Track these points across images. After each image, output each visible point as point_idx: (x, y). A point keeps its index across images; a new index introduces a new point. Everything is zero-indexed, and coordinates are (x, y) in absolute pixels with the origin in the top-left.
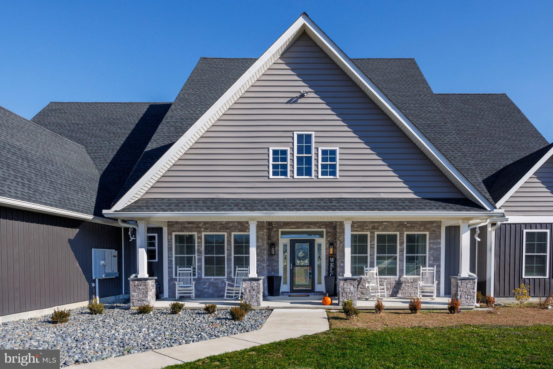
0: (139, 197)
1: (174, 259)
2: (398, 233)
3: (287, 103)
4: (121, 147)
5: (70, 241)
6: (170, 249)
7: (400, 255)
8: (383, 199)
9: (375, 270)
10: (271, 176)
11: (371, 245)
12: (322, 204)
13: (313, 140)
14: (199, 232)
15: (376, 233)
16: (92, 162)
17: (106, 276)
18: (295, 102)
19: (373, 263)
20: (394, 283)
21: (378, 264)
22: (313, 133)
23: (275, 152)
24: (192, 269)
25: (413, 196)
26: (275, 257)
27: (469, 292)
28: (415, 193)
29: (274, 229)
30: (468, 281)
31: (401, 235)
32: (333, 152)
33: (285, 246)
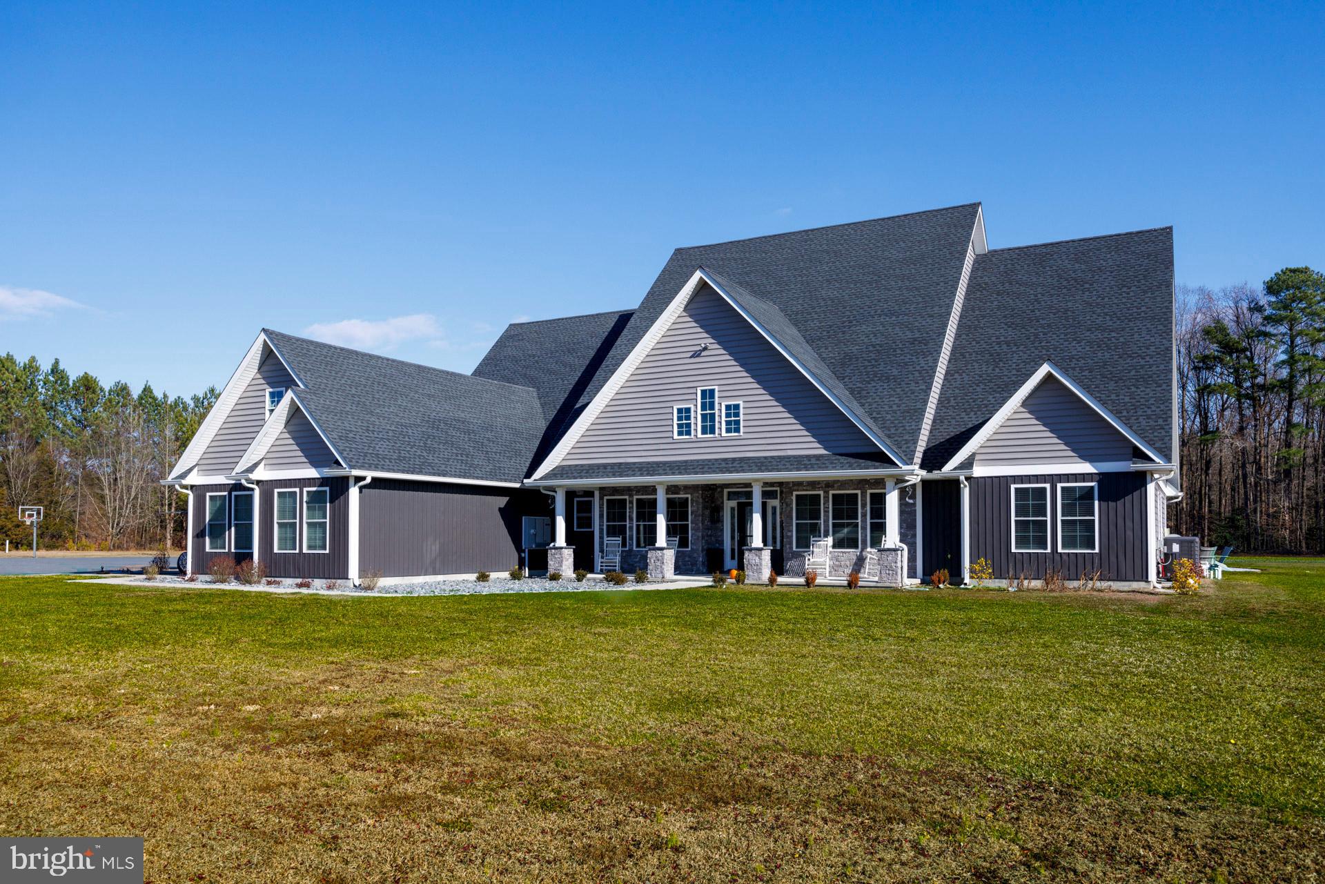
0: (557, 464)
1: (605, 527)
2: (859, 492)
3: (691, 357)
4: (574, 386)
5: (500, 509)
6: (601, 516)
7: (862, 521)
8: (789, 457)
9: (830, 540)
10: (676, 436)
11: (824, 508)
12: (724, 465)
13: (717, 394)
14: (631, 496)
15: (831, 492)
16: (540, 410)
17: (536, 546)
18: (699, 356)
19: (828, 531)
20: (855, 558)
21: (833, 535)
22: (716, 388)
23: (680, 411)
24: (620, 539)
25: (823, 452)
26: (719, 525)
27: (891, 567)
28: (825, 448)
29: (719, 490)
30: (888, 552)
31: (864, 494)
32: (737, 407)
33: (733, 509)
